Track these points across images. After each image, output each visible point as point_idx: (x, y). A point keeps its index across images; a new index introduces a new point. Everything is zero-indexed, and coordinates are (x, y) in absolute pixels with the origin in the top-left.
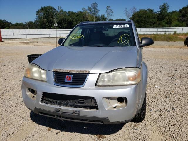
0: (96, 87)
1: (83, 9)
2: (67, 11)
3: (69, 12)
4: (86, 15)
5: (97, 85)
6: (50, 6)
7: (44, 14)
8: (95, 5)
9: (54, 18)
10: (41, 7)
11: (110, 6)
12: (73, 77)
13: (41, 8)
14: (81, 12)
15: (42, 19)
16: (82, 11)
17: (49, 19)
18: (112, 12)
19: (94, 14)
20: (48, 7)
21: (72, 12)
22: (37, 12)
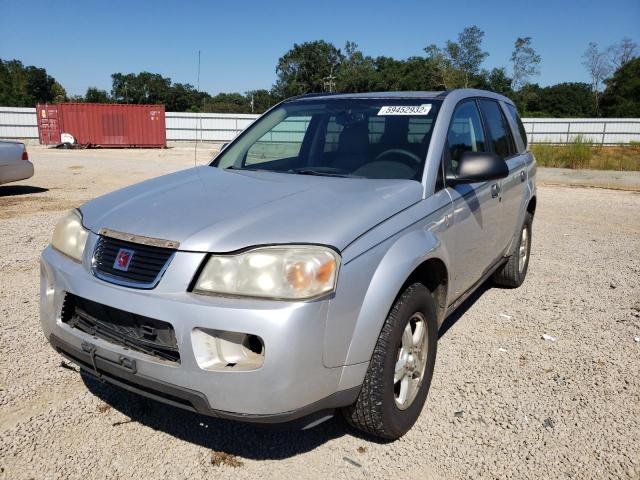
0: (192, 294)
1: (428, 49)
2: (375, 57)
3: (381, 62)
4: (437, 70)
5: (197, 287)
6: (322, 41)
7: (301, 66)
8: (472, 36)
9: (328, 81)
10: (296, 46)
11: (528, 39)
12: (134, 255)
13: (293, 48)
14: (420, 59)
15: (294, 83)
16: (425, 56)
17: (315, 83)
18: (535, 61)
19: (468, 65)
20: (315, 44)
21: (391, 59)
22: (281, 60)
